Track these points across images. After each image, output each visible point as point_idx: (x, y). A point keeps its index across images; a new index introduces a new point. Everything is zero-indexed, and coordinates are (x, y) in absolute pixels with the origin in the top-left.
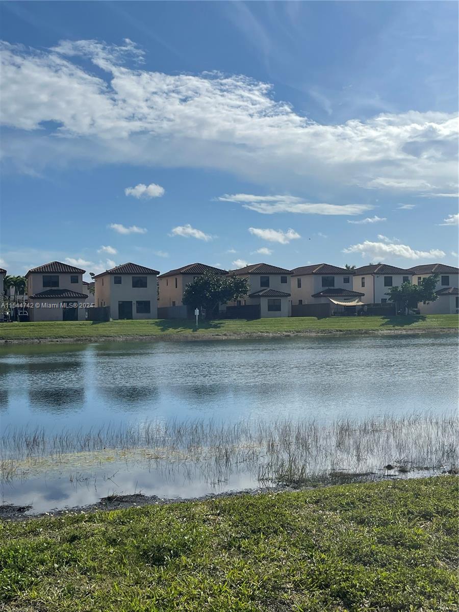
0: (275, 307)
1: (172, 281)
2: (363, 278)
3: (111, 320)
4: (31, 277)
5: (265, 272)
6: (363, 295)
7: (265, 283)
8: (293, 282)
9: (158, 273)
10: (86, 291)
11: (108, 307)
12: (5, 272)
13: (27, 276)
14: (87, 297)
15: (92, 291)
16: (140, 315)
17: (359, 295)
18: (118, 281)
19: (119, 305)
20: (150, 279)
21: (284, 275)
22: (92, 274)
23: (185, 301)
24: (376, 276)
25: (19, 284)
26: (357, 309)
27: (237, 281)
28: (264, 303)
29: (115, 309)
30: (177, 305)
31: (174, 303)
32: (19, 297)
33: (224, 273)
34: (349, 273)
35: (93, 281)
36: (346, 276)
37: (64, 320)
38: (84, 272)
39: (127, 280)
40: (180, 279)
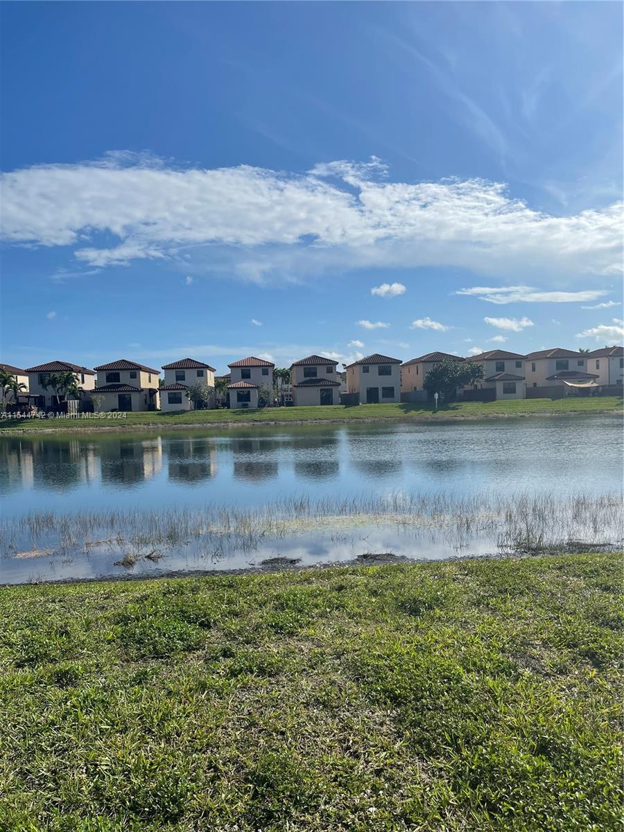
0: (510, 390)
1: (413, 368)
2: (598, 361)
3: (361, 404)
4: (295, 368)
5: (500, 358)
6: (598, 377)
7: (500, 368)
8: (528, 366)
9: (401, 362)
10: (339, 380)
11: (358, 393)
12: (273, 365)
13: (291, 369)
14: (339, 384)
15: (345, 380)
16: (385, 399)
17: (595, 377)
18: (366, 370)
19: (367, 391)
20: (394, 367)
21: (518, 360)
22: (344, 365)
23: (425, 386)
24: (611, 358)
25: (285, 375)
26: (591, 391)
27: (473, 368)
28: (499, 387)
29: (363, 395)
30: (418, 389)
31: (415, 388)
32: (285, 386)
33: (462, 360)
34: (583, 356)
35: (345, 371)
36: (580, 359)
37: (321, 404)
38: (337, 363)
39: (374, 369)
40: (421, 366)
